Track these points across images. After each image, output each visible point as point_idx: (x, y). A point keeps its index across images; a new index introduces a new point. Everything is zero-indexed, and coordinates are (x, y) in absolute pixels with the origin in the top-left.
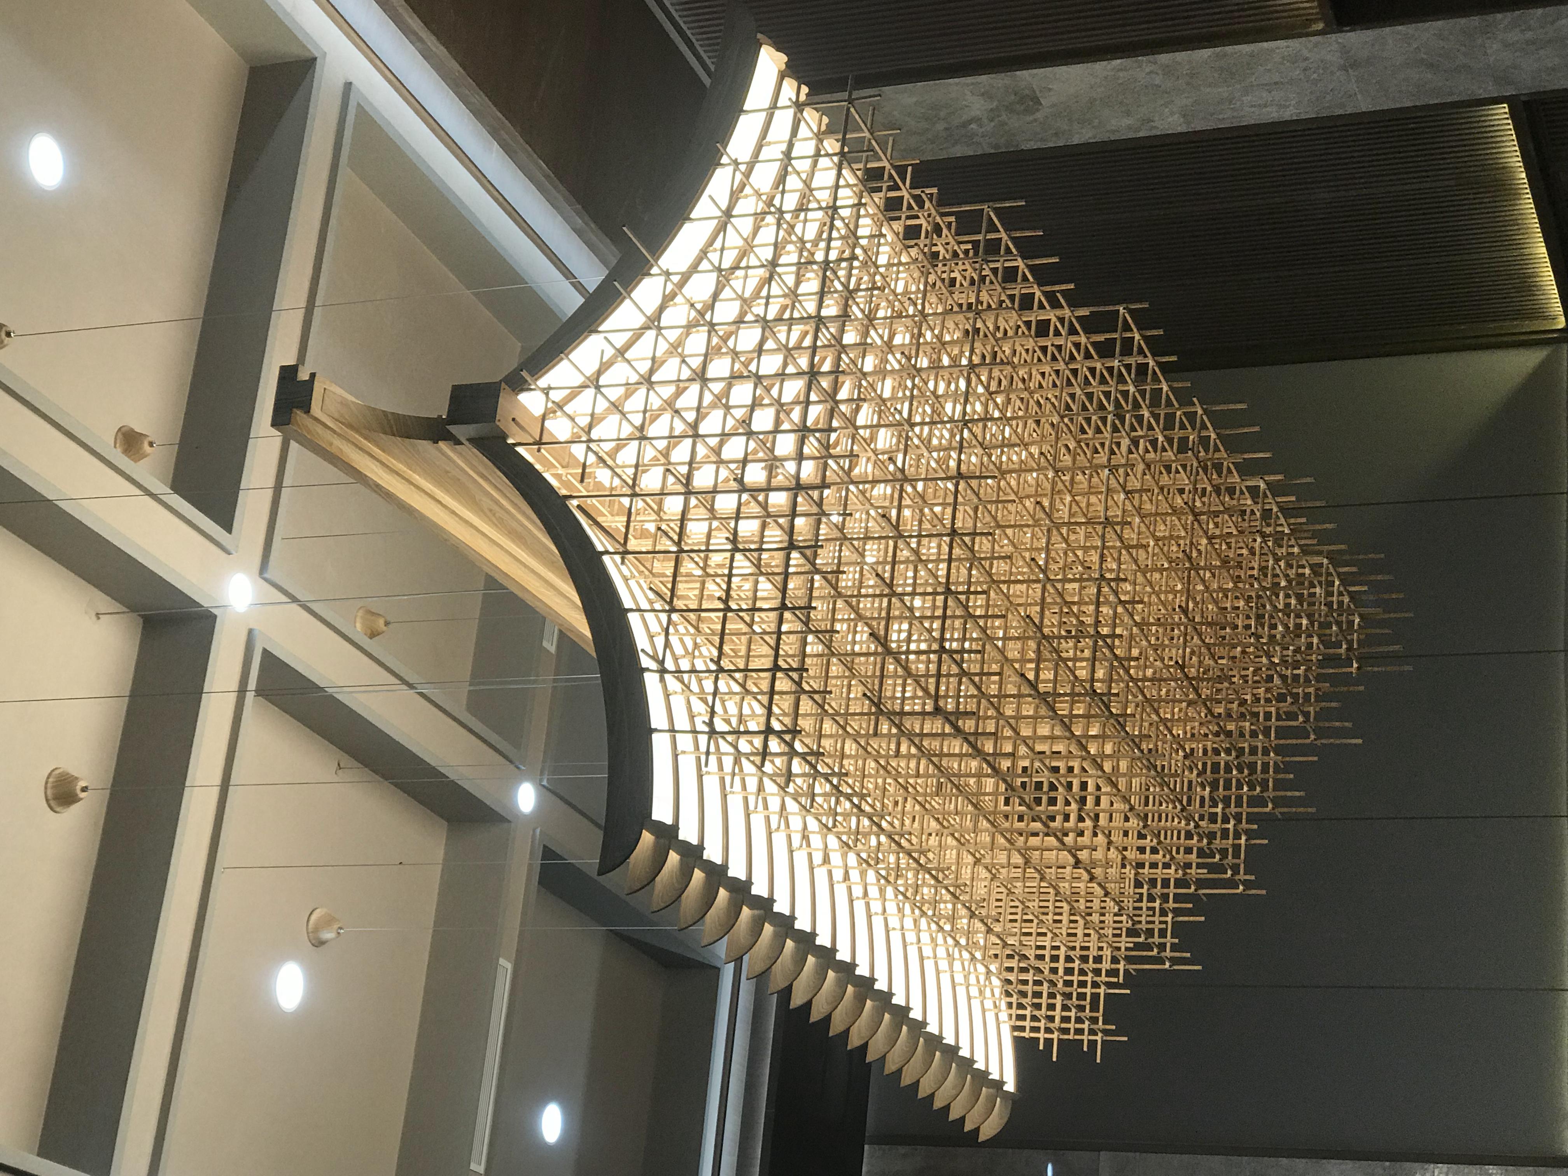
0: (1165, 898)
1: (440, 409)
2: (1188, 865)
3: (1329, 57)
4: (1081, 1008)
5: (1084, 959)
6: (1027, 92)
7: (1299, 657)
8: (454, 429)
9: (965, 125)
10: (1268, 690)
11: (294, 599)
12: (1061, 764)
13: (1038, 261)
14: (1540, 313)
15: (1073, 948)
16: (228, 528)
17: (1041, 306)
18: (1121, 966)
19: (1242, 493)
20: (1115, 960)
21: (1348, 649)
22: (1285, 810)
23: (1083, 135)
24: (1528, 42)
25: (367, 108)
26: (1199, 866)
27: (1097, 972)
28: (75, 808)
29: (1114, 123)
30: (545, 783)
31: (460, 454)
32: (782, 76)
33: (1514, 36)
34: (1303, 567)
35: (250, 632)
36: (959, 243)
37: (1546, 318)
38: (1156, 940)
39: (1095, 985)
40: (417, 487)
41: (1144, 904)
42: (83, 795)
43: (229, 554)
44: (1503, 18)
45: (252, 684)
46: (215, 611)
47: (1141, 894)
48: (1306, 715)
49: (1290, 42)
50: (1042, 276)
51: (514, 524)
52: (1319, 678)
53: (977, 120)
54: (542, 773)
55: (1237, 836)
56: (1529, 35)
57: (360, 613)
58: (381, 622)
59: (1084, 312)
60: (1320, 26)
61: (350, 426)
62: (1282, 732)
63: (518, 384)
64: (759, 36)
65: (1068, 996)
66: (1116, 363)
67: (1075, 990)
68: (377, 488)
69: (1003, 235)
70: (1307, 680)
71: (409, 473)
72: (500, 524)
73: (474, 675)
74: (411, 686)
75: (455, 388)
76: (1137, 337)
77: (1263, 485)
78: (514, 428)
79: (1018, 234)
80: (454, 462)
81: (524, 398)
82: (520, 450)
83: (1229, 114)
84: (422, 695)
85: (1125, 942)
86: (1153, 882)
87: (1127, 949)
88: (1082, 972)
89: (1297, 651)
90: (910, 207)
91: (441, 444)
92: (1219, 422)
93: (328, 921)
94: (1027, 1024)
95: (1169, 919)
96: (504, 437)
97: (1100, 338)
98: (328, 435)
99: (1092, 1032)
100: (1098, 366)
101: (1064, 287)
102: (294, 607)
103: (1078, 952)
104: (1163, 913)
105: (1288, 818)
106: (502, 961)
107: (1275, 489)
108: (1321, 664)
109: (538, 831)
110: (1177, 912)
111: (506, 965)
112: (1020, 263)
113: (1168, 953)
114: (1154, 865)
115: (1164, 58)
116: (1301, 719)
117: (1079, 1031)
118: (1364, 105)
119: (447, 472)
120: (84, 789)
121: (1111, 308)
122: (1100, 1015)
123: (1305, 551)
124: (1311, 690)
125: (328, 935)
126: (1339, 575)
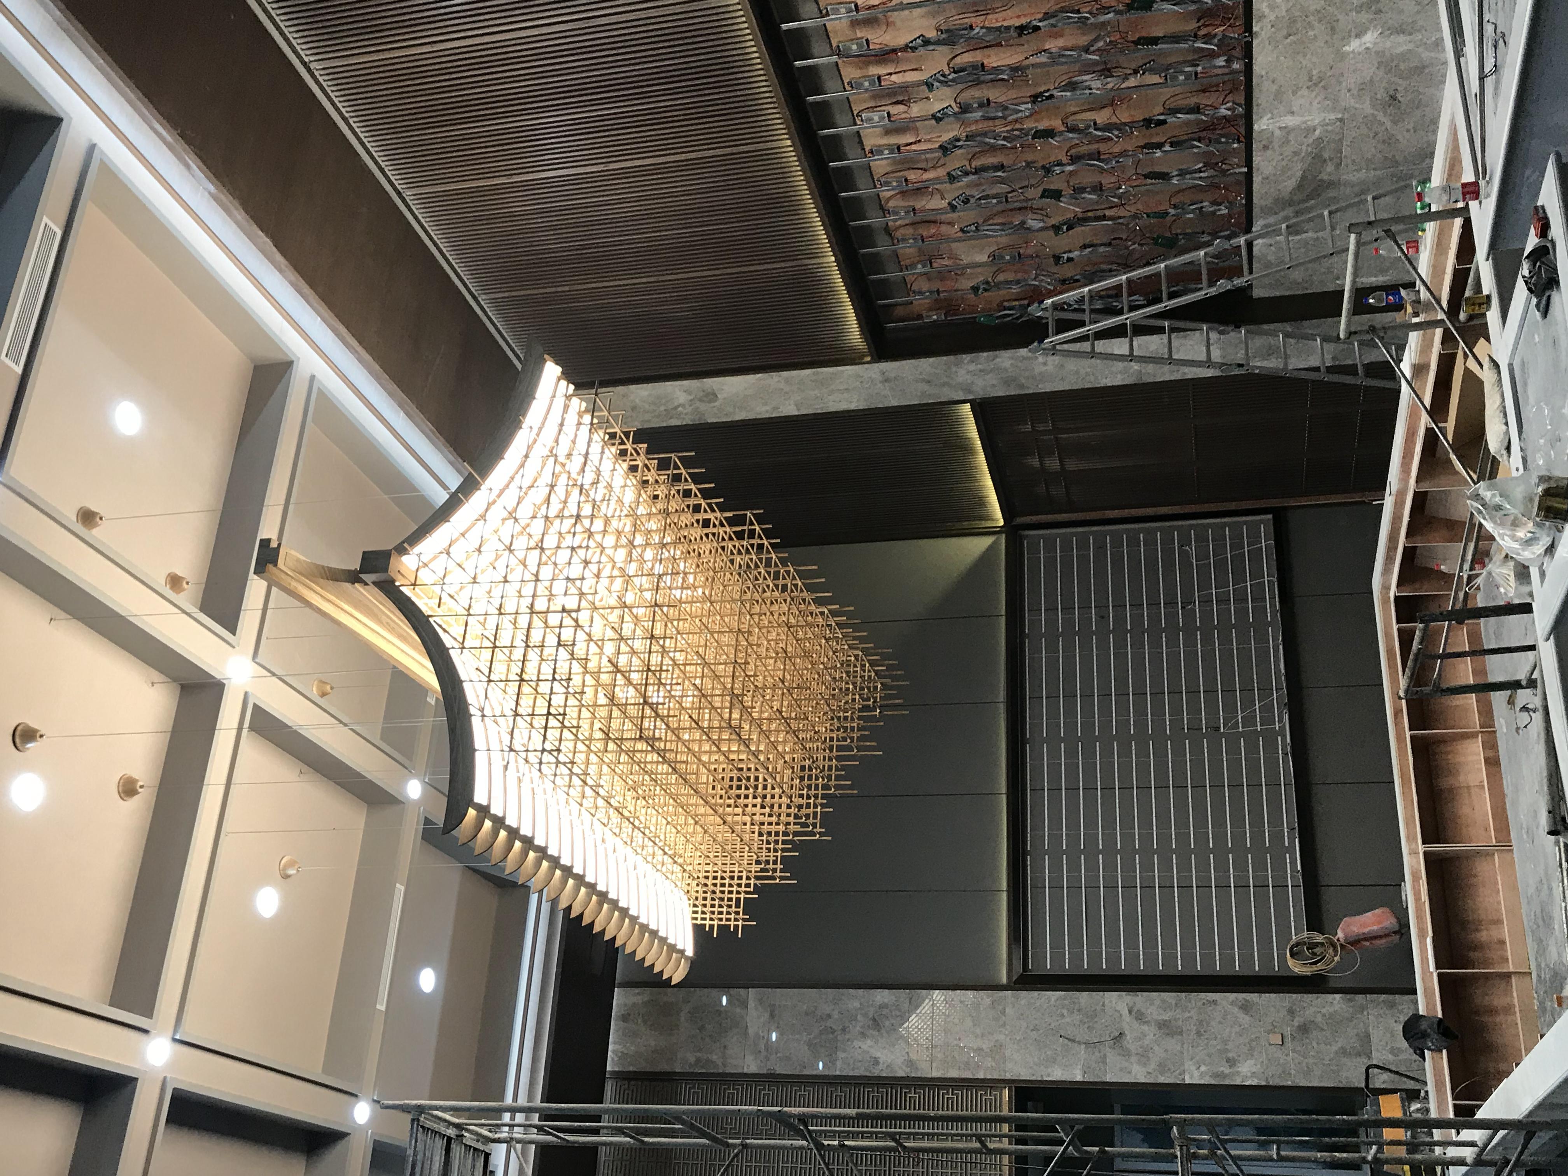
0: (776, 842)
1: (355, 564)
2: (788, 824)
3: (874, 376)
4: (730, 906)
5: (732, 878)
6: (709, 390)
7: (847, 706)
8: (362, 576)
9: (676, 408)
10: (831, 725)
11: (274, 674)
12: (744, 766)
13: (703, 486)
14: (988, 517)
15: (725, 872)
16: (234, 633)
17: (705, 511)
18: (752, 882)
19: (816, 615)
20: (748, 878)
21: (874, 702)
22: (841, 792)
23: (740, 416)
24: (981, 371)
25: (324, 391)
26: (795, 824)
27: (739, 885)
28: (136, 797)
29: (758, 409)
30: (427, 780)
31: (368, 592)
32: (559, 379)
33: (972, 367)
34: (850, 656)
35: (246, 694)
36: (659, 475)
37: (993, 520)
38: (771, 866)
39: (738, 893)
40: (342, 609)
41: (764, 846)
42: (140, 790)
43: (234, 647)
44: (966, 358)
45: (247, 724)
46: (224, 681)
47: (762, 841)
48: (852, 739)
49: (853, 367)
50: (706, 494)
51: (401, 631)
52: (859, 718)
53: (683, 405)
54: (425, 775)
55: (815, 806)
56: (979, 366)
57: (316, 683)
58: (328, 687)
59: (729, 514)
60: (869, 359)
61: (300, 573)
62: (839, 748)
63: (401, 550)
64: (546, 356)
65: (722, 899)
66: (745, 543)
67: (726, 896)
68: (319, 611)
69: (683, 471)
70: (852, 719)
71: (338, 602)
72: (392, 630)
73: (385, 718)
74: (345, 725)
75: (364, 553)
76: (758, 528)
77: (826, 612)
78: (400, 577)
79: (692, 471)
80: (365, 596)
81: (405, 558)
82: (402, 588)
83: (822, 405)
84: (352, 730)
85: (754, 868)
86: (769, 834)
87: (756, 872)
88: (731, 885)
89: (846, 703)
90: (632, 454)
91: (357, 585)
92: (802, 575)
93: (291, 864)
94: (699, 916)
95: (779, 854)
96: (393, 581)
97: (739, 529)
98: (289, 579)
99: (736, 920)
100: (737, 544)
101: (718, 500)
102: (274, 679)
103: (728, 874)
104: (776, 851)
105: (842, 796)
106: (398, 885)
107: (833, 613)
108: (860, 710)
109: (422, 808)
110: (783, 850)
111: (400, 888)
112: (693, 487)
113: (778, 874)
114: (770, 824)
115: (785, 374)
116: (849, 741)
117: (728, 920)
118: (894, 403)
119: (360, 601)
120: (141, 787)
121: (742, 512)
122: (741, 910)
123: (851, 647)
124: (855, 725)
125: (291, 872)
126: (868, 660)
